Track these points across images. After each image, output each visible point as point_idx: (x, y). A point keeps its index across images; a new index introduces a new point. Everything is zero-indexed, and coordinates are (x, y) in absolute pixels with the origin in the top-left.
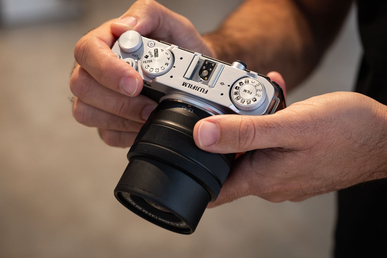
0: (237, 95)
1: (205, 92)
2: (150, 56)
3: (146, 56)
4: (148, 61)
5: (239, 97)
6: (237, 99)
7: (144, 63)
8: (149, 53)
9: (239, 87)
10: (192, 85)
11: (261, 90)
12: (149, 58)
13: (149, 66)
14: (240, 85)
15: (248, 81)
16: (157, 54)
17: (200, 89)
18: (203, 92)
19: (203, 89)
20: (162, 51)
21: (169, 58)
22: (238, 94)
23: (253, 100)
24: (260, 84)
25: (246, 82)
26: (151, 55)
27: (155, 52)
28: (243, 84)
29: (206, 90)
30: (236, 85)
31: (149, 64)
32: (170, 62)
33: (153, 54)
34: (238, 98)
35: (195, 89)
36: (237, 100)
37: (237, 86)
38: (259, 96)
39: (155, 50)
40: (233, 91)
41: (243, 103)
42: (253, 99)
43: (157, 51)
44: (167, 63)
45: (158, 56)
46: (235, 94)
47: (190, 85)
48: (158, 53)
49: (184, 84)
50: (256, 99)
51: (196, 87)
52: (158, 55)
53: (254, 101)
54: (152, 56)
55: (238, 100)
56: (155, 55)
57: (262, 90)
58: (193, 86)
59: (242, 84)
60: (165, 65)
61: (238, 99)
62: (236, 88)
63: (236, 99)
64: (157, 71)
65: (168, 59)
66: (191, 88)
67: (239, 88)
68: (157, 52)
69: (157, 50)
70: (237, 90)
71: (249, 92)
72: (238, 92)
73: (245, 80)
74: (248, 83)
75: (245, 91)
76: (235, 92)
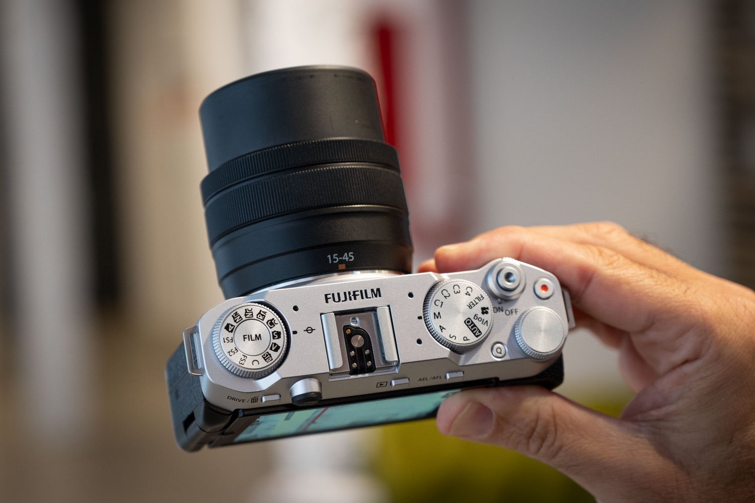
0: (268, 321)
1: (328, 296)
2: (480, 315)
3: (487, 313)
4: (475, 303)
5: (261, 317)
6: (262, 313)
7: (480, 296)
8: (487, 321)
9: (274, 339)
10: (362, 298)
11: (231, 353)
12: (477, 310)
13: (466, 294)
14: (275, 344)
15: (265, 360)
16: (470, 327)
18: (333, 294)
19: (337, 299)
20: (465, 339)
21: (441, 330)
22: (267, 323)
23: (232, 325)
24: (241, 365)
25: (269, 356)
26: (480, 319)
27: (478, 329)
28: (271, 349)
29: (330, 301)
30: (281, 339)
31: (472, 298)
32: (435, 324)
33: (476, 322)
34: (263, 315)
35: (352, 294)
36: (261, 311)
37: (278, 338)
38: (226, 340)
39: (480, 332)
40: (279, 325)
41: (246, 310)
42: (232, 328)
43: (474, 334)
44: (438, 318)
45: (465, 322)
46: (271, 320)
47: (367, 297)
48: (471, 330)
49: (377, 293)
50: (229, 332)
51: (353, 297)
52: (467, 325)
53: (228, 325)
54: (476, 318)
56: (472, 323)
58: (359, 297)
59: (273, 349)
60: (439, 313)
61: (260, 313)
62: (279, 334)
63: (265, 313)
64: (445, 293)
65: (443, 328)
67: (274, 337)
68: (472, 331)
69: (476, 334)
70: (275, 331)
71: (250, 337)
72: (271, 328)
73: (272, 359)
74: (264, 355)
75: (258, 337)
76: (274, 326)
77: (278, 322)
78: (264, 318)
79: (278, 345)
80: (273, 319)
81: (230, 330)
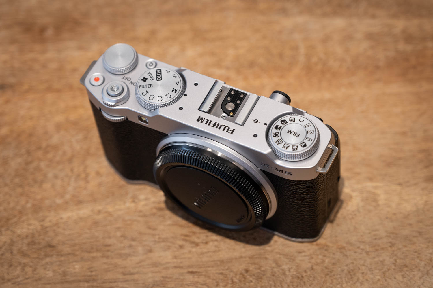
0: (277, 137)
1: (231, 132)
2: (149, 79)
3: (144, 78)
4: (147, 86)
5: (280, 141)
6: (278, 143)
7: (141, 88)
8: (148, 74)
10: (211, 121)
11: (312, 132)
12: (148, 82)
13: (148, 92)
14: (282, 124)
15: (294, 119)
16: (160, 76)
17: (223, 127)
18: (227, 131)
19: (227, 128)
20: (168, 72)
21: (178, 83)
22: (279, 136)
23: (301, 145)
24: (311, 123)
25: (291, 120)
26: (151, 77)
27: (157, 73)
28: (287, 122)
29: (231, 129)
31: (147, 89)
32: (179, 88)
33: (155, 77)
34: (279, 142)
35: (215, 126)
37: (278, 126)
38: (311, 140)
39: (157, 71)
40: (272, 132)
41: (286, 149)
42: (302, 144)
43: (161, 72)
44: (175, 90)
45: (161, 80)
46: (275, 136)
47: (208, 120)
48: (161, 75)
49: (200, 120)
50: (305, 143)
51: (217, 124)
52: (161, 78)
53: (303, 147)
54: (153, 79)
55: (279, 145)
56: (157, 77)
57: (315, 132)
58: (213, 122)
59: (285, 122)
60: (173, 91)
61: (279, 143)
63: (276, 142)
64: (160, 99)
65: (176, 83)
66: (210, 125)
67: (280, 127)
68: (161, 73)
69: (160, 71)
70: (277, 130)
71: (295, 134)
72: (279, 133)
73: (290, 117)
74: (293, 122)
75: (290, 132)
76: (275, 133)
77: (272, 133)
78: (279, 140)
79: (281, 122)
80: (273, 136)
81: (304, 144)
